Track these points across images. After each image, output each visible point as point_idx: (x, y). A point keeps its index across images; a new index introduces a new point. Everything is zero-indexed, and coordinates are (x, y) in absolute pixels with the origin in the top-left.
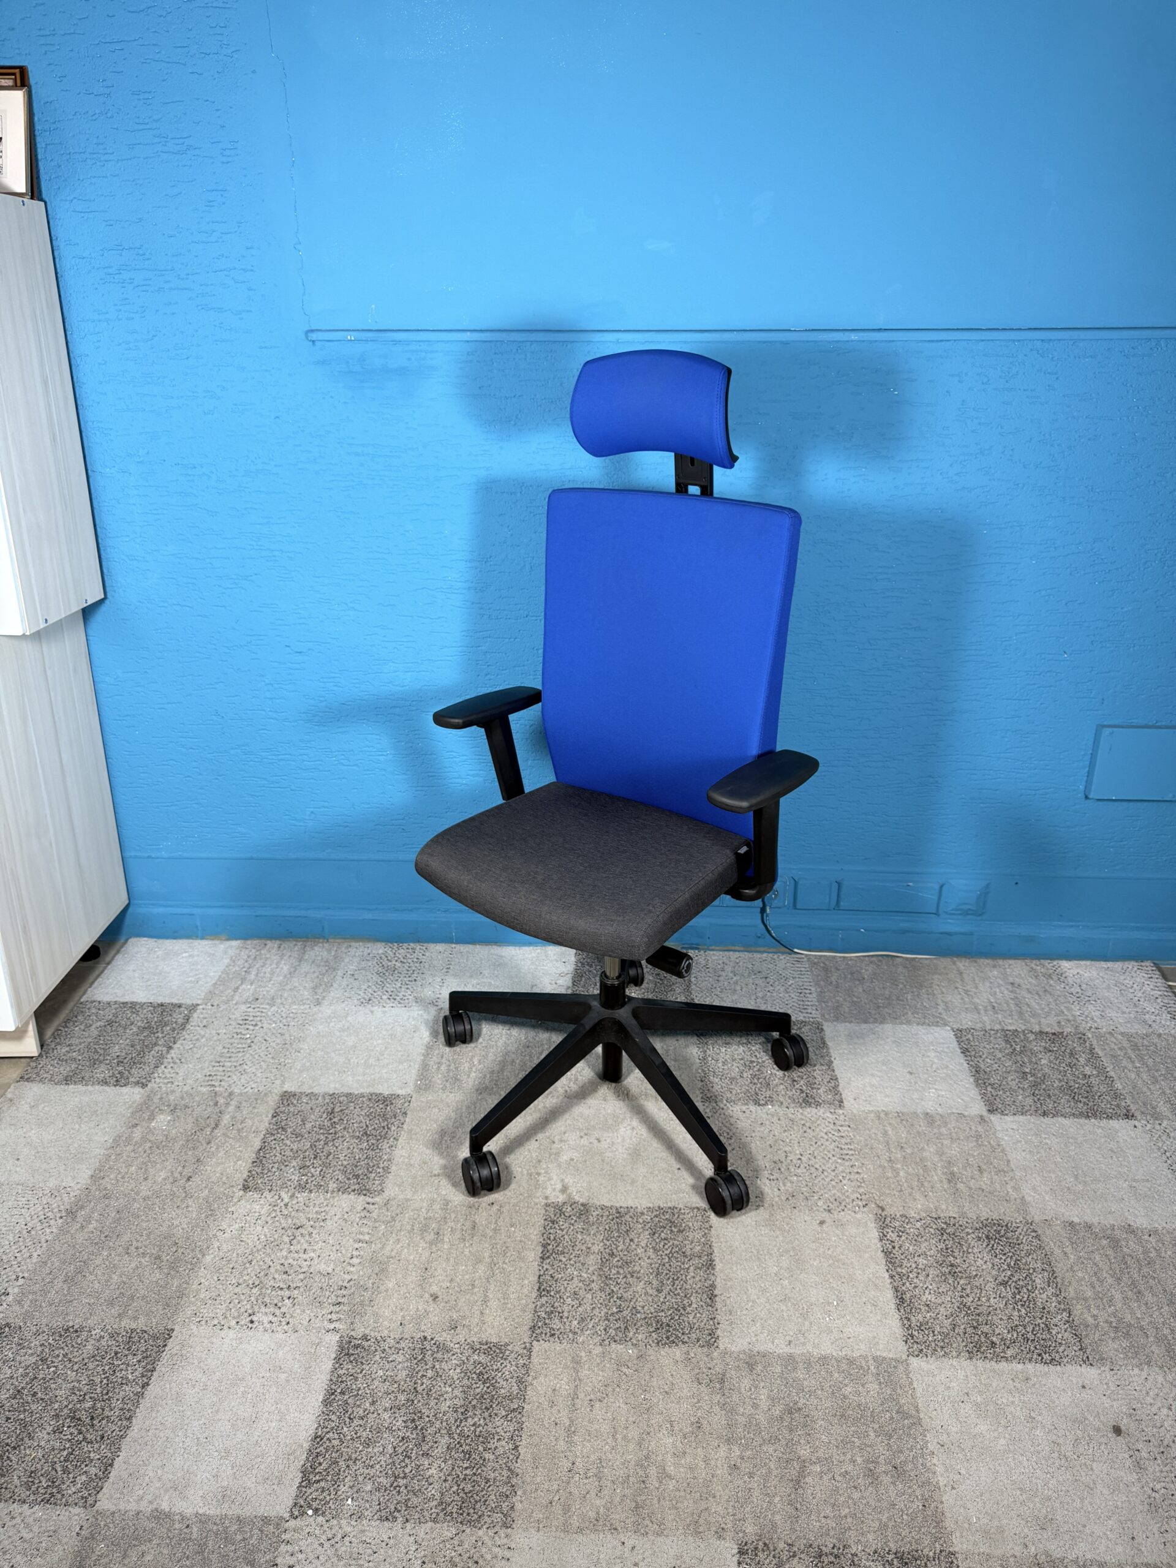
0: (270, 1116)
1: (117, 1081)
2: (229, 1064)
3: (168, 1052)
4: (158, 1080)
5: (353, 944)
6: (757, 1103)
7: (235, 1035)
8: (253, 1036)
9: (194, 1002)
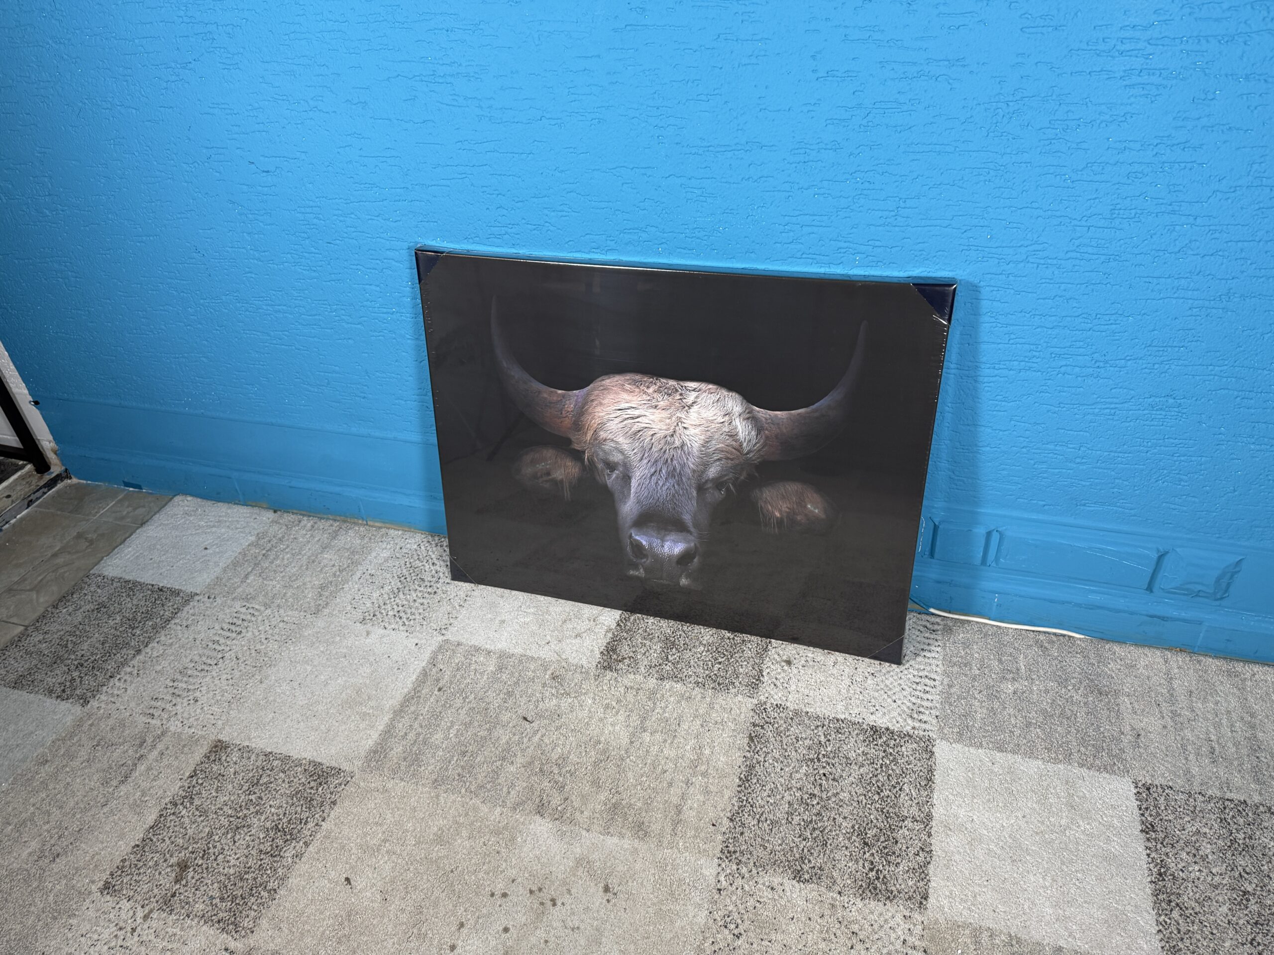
0: (187, 774)
1: (64, 691)
2: (184, 686)
3: (134, 656)
4: (103, 697)
5: (392, 531)
6: (798, 876)
7: (210, 644)
8: (228, 648)
9: (194, 591)
